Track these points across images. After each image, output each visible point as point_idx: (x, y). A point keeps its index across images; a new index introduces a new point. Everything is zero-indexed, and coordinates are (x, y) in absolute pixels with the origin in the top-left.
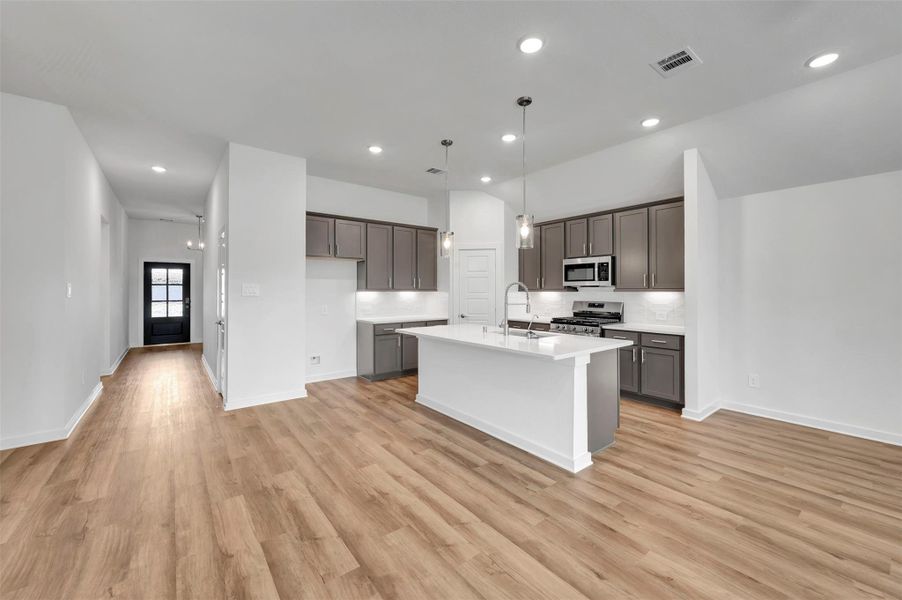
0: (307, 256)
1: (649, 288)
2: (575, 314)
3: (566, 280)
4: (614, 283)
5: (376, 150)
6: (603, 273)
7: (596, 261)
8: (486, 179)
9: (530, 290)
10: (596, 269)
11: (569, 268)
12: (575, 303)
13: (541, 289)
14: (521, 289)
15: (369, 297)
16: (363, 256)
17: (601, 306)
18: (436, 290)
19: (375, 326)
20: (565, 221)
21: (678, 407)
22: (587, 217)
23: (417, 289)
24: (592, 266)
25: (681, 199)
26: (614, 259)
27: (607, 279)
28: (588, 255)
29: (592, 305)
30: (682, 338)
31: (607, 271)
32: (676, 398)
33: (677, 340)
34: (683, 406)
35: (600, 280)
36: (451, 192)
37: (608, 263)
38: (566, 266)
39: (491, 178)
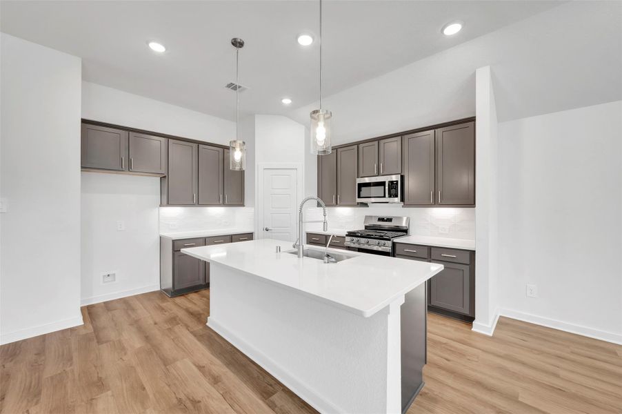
0: (82, 167)
1: (435, 204)
2: (366, 227)
3: (359, 197)
4: (402, 200)
5: (157, 48)
6: (393, 191)
7: (386, 179)
8: (287, 101)
9: (327, 206)
10: (387, 188)
11: (361, 186)
12: (367, 217)
13: (336, 204)
14: (319, 205)
15: (174, 212)
16: (164, 171)
17: (390, 220)
18: (243, 205)
19: (174, 241)
20: (358, 144)
21: (469, 319)
22: (379, 139)
23: (224, 204)
24: (383, 184)
25: (473, 119)
26: (402, 177)
27: (397, 196)
28: (379, 175)
29: (381, 219)
30: (472, 253)
31: (396, 189)
32: (466, 312)
33: (468, 255)
34: (473, 319)
35: (390, 196)
36: (256, 116)
37: (397, 181)
38: (359, 184)
39: (292, 100)
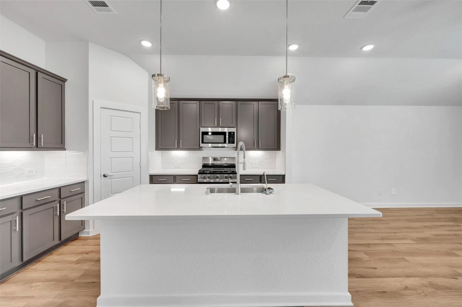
1: (257, 148)
3: (202, 142)
6: (231, 139)
7: (227, 131)
8: (146, 44)
10: (227, 136)
11: (203, 134)
12: (203, 158)
20: (200, 100)
22: (218, 100)
23: (38, 147)
24: (224, 134)
27: (234, 143)
28: (218, 126)
29: (216, 159)
30: (284, 176)
31: (233, 137)
33: (281, 178)
35: (229, 143)
36: (90, 44)
37: (234, 132)
38: (202, 132)
39: (152, 43)
